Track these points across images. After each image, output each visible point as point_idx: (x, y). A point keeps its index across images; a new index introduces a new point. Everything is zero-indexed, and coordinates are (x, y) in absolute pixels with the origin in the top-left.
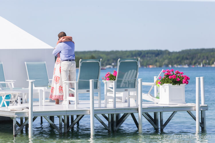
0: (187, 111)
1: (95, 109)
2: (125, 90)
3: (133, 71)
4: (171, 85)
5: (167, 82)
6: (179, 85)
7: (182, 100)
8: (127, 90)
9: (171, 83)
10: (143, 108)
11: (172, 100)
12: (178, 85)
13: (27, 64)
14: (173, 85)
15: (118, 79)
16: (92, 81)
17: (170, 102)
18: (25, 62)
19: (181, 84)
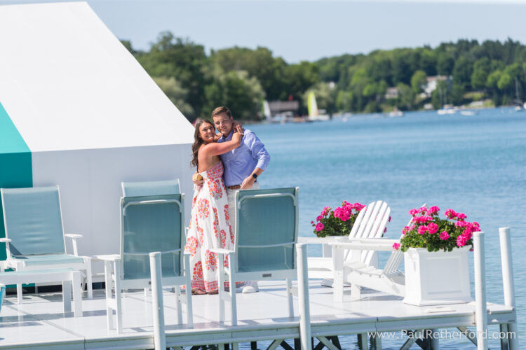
0: (458, 328)
2: (265, 276)
4: (425, 250)
5: (417, 244)
6: (450, 250)
7: (460, 291)
8: (270, 275)
9: (424, 246)
10: (313, 326)
11: (430, 293)
12: (445, 250)
14: (430, 250)
15: (240, 246)
16: (156, 256)
17: (423, 297)
18: (122, 184)
19: (455, 249)
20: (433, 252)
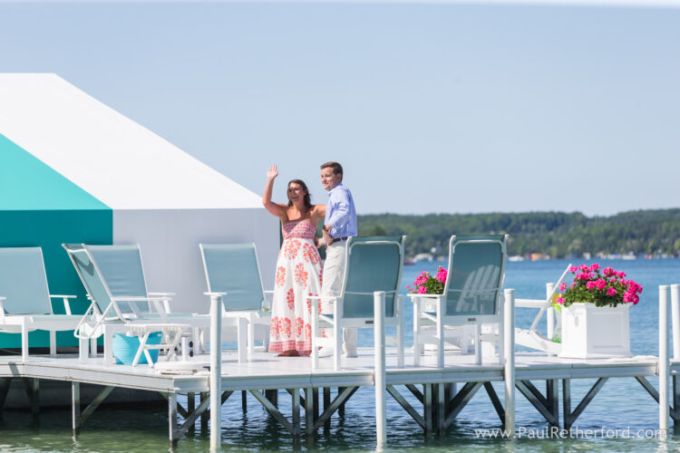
0: (636, 378)
1: (387, 370)
2: (470, 320)
3: (490, 267)
4: (594, 305)
5: (582, 299)
6: (615, 306)
7: (621, 346)
8: (474, 320)
9: (592, 301)
10: (518, 369)
11: (595, 347)
12: (611, 306)
13: (205, 250)
14: (598, 305)
15: (450, 290)
16: (381, 295)
17: (589, 351)
18: (200, 245)
19: (619, 305)
20: (600, 307)
